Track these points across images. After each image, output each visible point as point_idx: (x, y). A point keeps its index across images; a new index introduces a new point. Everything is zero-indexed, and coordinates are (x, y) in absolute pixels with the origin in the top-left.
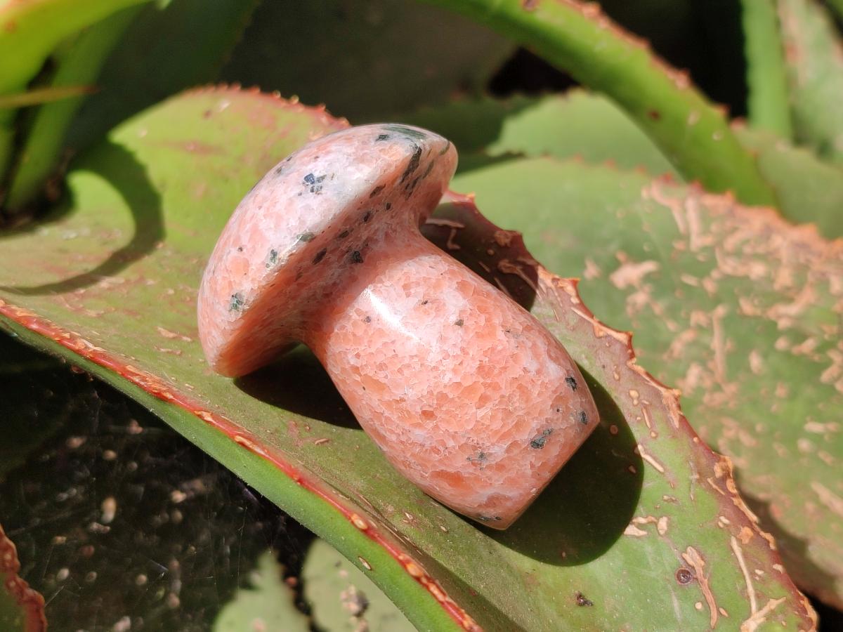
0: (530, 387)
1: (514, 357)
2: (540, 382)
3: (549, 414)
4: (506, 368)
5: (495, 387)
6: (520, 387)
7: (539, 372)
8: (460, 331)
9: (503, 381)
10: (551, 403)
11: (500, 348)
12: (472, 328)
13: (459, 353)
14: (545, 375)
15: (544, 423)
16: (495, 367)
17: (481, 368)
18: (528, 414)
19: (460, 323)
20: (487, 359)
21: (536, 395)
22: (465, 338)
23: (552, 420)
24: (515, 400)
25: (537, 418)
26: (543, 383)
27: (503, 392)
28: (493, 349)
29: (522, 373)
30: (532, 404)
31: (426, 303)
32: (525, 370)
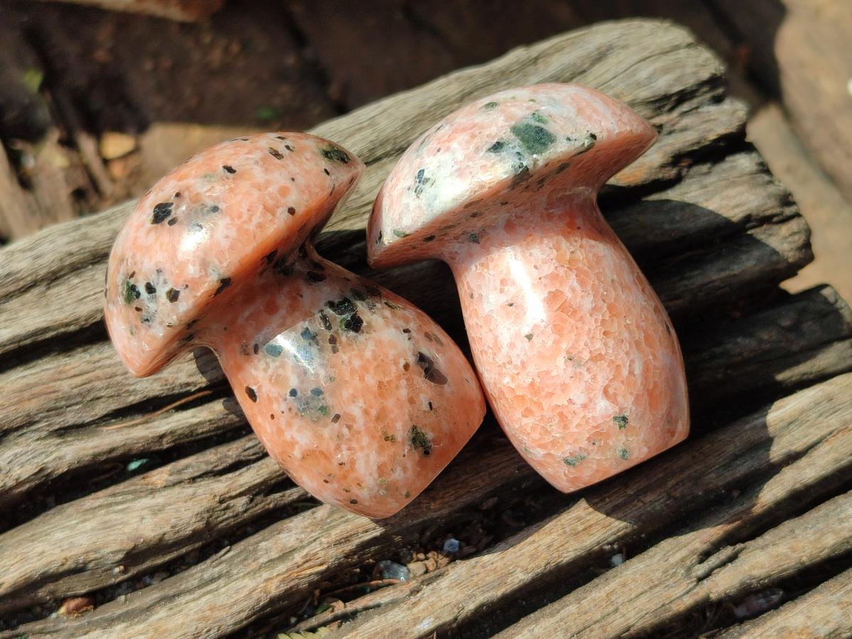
0: (570, 417)
1: (564, 387)
2: (581, 415)
3: (584, 444)
4: (553, 394)
5: (540, 406)
6: (561, 415)
7: (585, 406)
8: (527, 344)
9: (546, 404)
10: (588, 436)
11: (554, 374)
12: (537, 346)
13: (519, 364)
14: (590, 410)
15: (578, 450)
16: (543, 390)
17: (532, 384)
18: (563, 438)
19: (529, 337)
20: (539, 380)
21: (574, 426)
22: (528, 353)
23: (586, 450)
24: (554, 423)
25: (571, 444)
26: (584, 417)
27: (545, 413)
28: (548, 372)
29: (566, 403)
30: (568, 431)
31: (511, 305)
32: (570, 401)
